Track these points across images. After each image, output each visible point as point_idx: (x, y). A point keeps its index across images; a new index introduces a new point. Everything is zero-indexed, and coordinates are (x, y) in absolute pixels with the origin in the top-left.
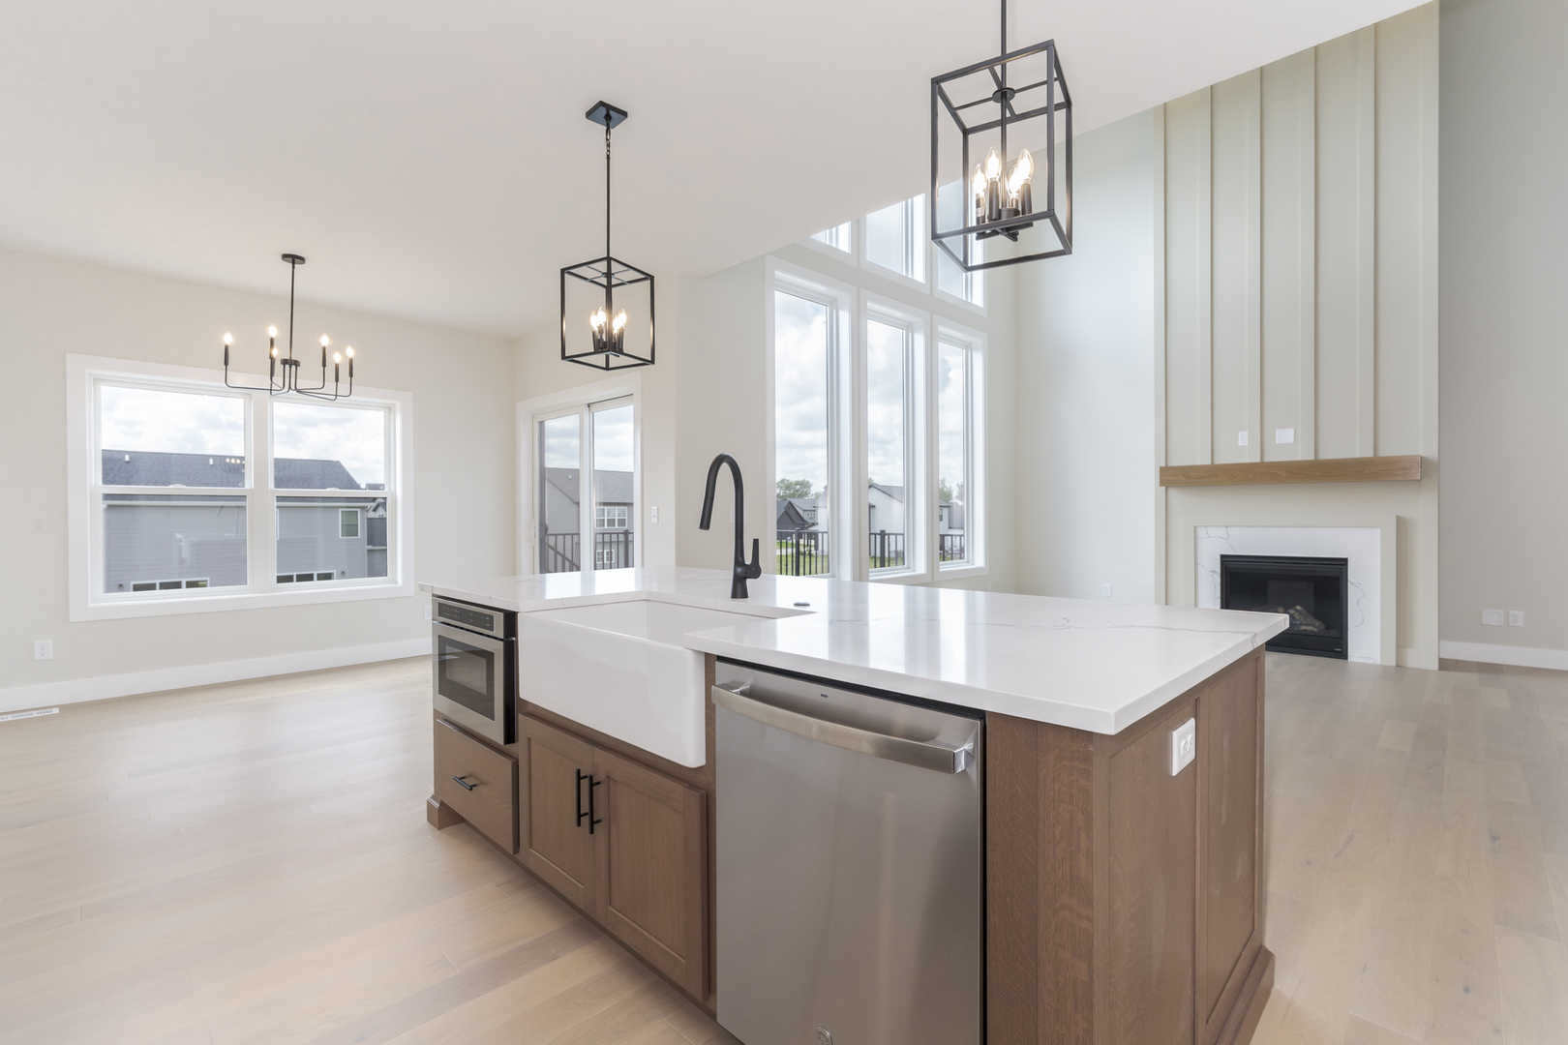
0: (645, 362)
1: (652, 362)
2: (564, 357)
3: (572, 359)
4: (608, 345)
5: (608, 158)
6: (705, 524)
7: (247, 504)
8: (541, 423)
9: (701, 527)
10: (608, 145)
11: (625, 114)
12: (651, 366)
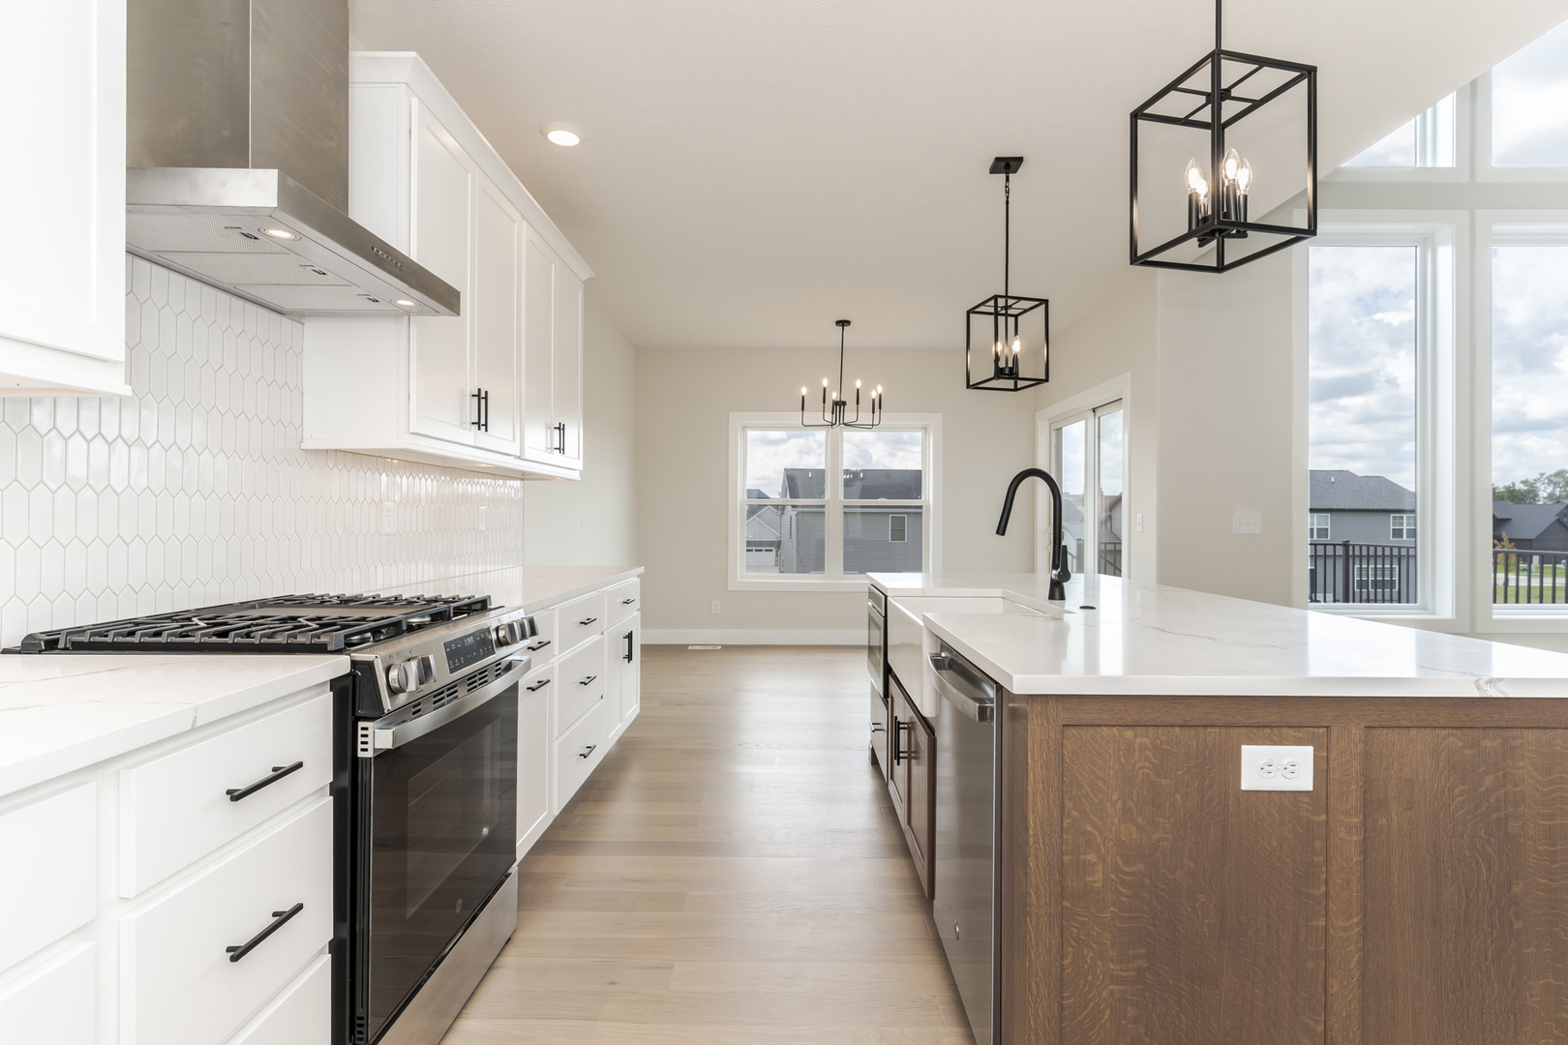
0: (1039, 382)
1: (1047, 380)
2: (969, 386)
3: (976, 387)
4: (1007, 372)
5: (1007, 203)
6: (1001, 530)
7: (826, 510)
8: (1059, 430)
9: (997, 533)
10: (1008, 192)
11: (1020, 160)
12: (1046, 384)
